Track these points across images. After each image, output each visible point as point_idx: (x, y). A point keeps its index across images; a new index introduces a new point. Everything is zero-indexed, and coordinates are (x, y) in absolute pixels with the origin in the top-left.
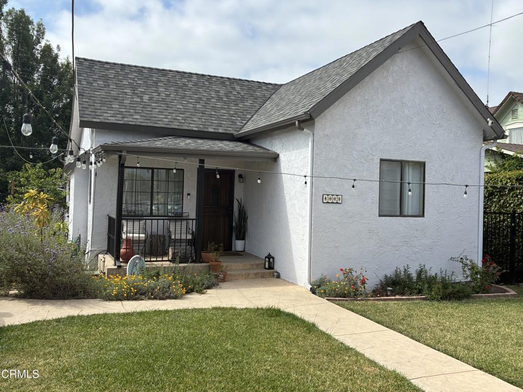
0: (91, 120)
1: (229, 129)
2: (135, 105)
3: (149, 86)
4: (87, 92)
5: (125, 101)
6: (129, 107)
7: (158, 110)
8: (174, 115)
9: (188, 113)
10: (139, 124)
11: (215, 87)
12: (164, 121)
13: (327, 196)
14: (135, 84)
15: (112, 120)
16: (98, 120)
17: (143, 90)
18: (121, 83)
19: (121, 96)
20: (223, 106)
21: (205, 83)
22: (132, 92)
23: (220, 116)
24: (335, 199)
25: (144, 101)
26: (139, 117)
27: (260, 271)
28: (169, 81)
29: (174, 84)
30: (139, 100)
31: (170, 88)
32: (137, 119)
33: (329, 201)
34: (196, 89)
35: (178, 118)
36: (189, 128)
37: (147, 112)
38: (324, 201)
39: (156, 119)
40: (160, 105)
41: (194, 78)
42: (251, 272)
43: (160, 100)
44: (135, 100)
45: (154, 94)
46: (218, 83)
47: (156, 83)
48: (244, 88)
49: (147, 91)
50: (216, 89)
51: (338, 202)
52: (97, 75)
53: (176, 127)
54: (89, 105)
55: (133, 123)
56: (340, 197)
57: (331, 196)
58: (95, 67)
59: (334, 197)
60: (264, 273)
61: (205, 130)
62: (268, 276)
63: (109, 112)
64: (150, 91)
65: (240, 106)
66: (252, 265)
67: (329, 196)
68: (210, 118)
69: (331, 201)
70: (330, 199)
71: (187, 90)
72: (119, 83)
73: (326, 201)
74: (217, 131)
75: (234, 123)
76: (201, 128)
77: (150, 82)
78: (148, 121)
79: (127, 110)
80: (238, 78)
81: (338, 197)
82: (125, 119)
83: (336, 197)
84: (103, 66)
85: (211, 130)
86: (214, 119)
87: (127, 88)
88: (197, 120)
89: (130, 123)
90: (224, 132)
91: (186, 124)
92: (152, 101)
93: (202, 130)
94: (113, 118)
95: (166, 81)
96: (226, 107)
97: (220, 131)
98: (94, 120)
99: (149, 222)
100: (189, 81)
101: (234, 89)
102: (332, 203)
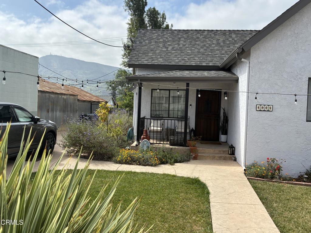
0: (134, 63)
1: (217, 63)
2: (162, 53)
3: (174, 41)
4: (137, 48)
5: (157, 51)
6: (158, 55)
7: (174, 55)
8: (183, 57)
9: (192, 55)
10: (160, 64)
11: (218, 37)
12: (175, 61)
13: (259, 106)
14: (167, 41)
15: (146, 63)
16: (138, 63)
17: (170, 44)
18: (159, 41)
19: (156, 48)
20: (219, 49)
21: (212, 35)
22: (163, 45)
23: (214, 55)
24: (266, 108)
25: (168, 50)
26: (161, 60)
27: (223, 156)
28: (188, 37)
29: (191, 38)
30: (165, 50)
31: (187, 41)
32: (160, 61)
33: (262, 109)
34: (205, 39)
35: (185, 58)
36: (190, 64)
37: (167, 57)
38: (257, 109)
39: (171, 60)
40: (177, 51)
41: (206, 33)
42: (217, 155)
43: (179, 48)
44: (163, 50)
45: (176, 45)
46: (221, 34)
47: (180, 38)
48: (238, 35)
49: (172, 44)
50: (218, 38)
51: (269, 110)
52: (147, 37)
53: (182, 64)
54: (136, 55)
55: (157, 64)
56: (271, 106)
57: (263, 106)
58: (147, 33)
59: (266, 106)
60: (226, 157)
61: (200, 65)
62: (228, 159)
63: (145, 58)
64: (174, 44)
65: (231, 47)
66: (220, 151)
67: (262, 106)
68: (206, 57)
69: (263, 110)
70: (262, 108)
71: (198, 41)
72: (158, 41)
73: (259, 109)
74: (208, 65)
75: (222, 59)
76: (198, 64)
77: (176, 39)
78: (166, 62)
79: (156, 56)
80: (236, 29)
81: (270, 106)
82: (153, 62)
83: (267, 106)
84: (152, 32)
85: (204, 64)
86: (209, 57)
87: (161, 44)
88: (197, 59)
89: (155, 64)
90: (213, 65)
91: (189, 62)
92: (173, 50)
93: (198, 65)
94: (146, 62)
95: (186, 36)
96: (220, 49)
97: (210, 65)
98: (136, 63)
99: (166, 121)
100: (201, 35)
101: (231, 37)
102: (264, 111)
